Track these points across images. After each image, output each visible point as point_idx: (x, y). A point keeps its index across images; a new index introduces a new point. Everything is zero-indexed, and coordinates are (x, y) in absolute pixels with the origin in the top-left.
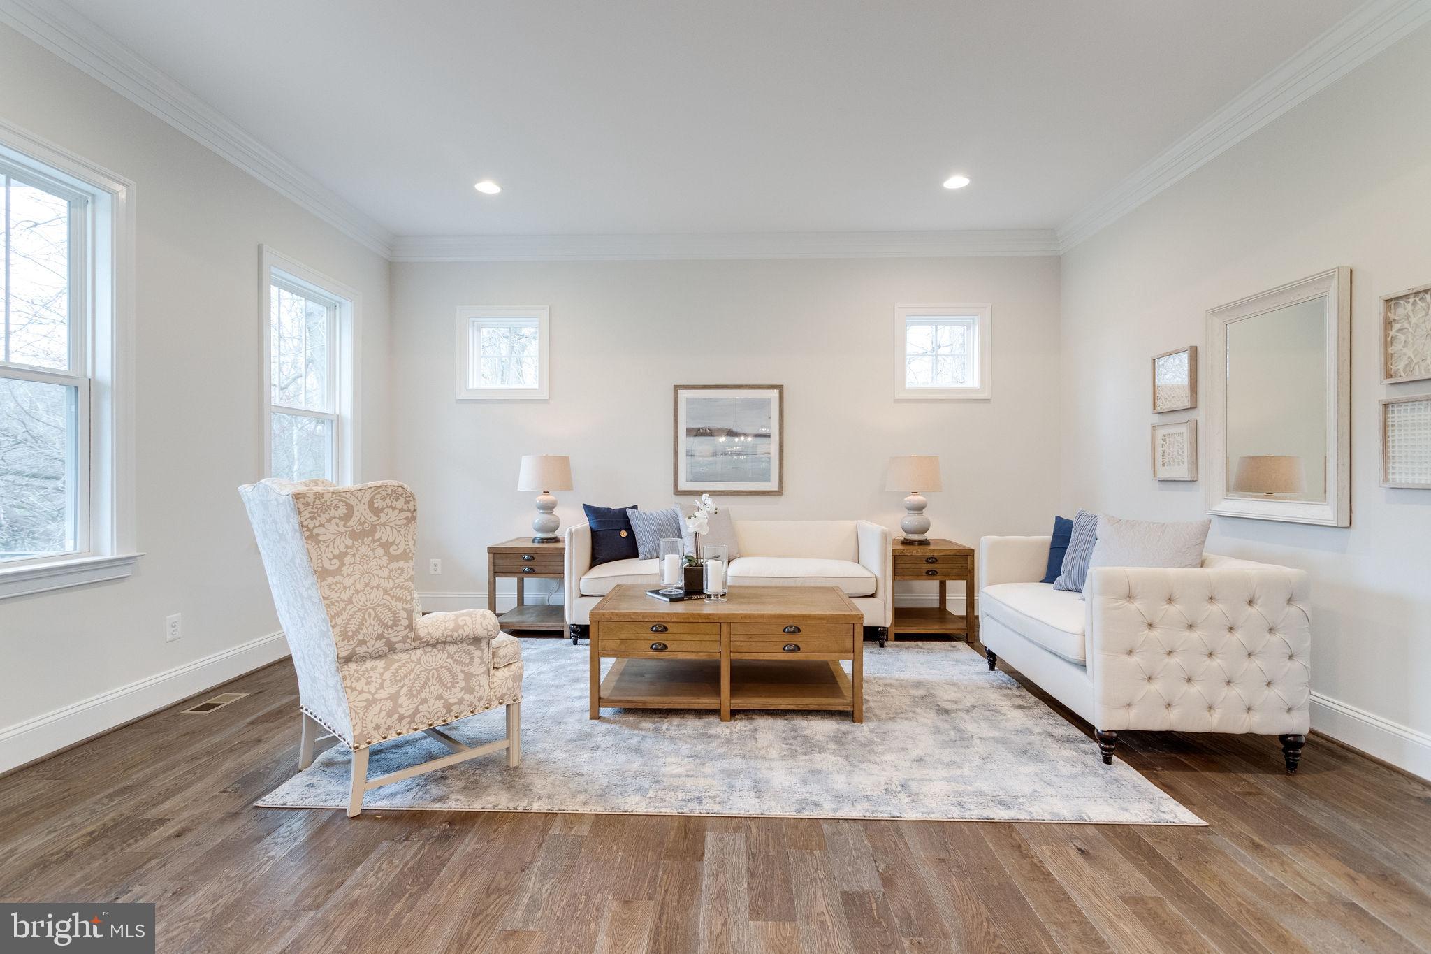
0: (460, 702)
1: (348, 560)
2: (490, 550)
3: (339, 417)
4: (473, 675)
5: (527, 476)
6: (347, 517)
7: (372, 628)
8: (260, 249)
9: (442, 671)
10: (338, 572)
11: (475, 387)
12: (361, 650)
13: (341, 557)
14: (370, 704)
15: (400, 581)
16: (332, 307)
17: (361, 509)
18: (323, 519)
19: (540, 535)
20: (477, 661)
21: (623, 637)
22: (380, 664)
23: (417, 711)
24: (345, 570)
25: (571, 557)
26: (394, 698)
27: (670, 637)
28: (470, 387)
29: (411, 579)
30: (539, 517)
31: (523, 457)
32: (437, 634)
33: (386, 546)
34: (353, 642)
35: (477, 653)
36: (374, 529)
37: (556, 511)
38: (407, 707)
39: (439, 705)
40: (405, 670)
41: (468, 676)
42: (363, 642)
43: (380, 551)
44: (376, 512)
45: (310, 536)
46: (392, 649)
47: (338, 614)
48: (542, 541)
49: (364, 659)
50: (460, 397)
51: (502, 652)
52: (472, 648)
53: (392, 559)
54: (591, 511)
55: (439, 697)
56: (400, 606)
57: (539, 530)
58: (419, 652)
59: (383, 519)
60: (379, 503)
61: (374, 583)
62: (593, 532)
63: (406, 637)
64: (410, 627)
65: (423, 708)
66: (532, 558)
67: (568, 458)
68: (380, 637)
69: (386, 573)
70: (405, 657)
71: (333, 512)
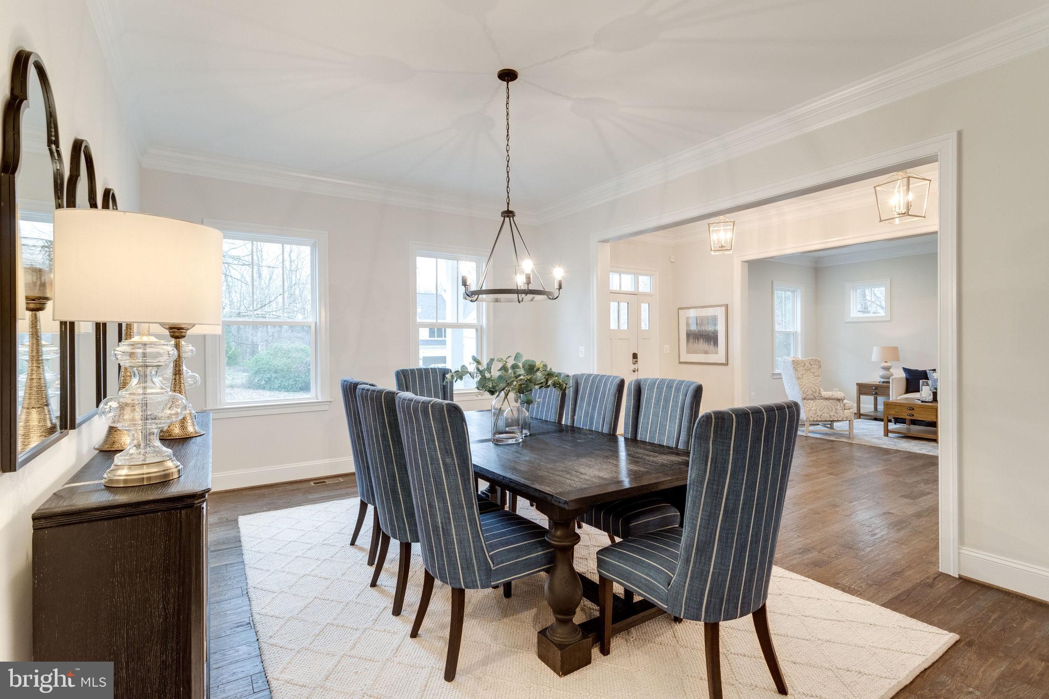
0: (834, 416)
1: (804, 376)
2: (857, 384)
3: (796, 332)
4: (837, 409)
5: (876, 355)
6: (804, 366)
7: (810, 392)
8: (772, 282)
9: (829, 407)
10: (802, 378)
11: (854, 316)
12: (808, 397)
13: (803, 375)
14: (810, 410)
15: (817, 382)
16: (793, 292)
17: (807, 364)
18: (799, 366)
19: (883, 380)
20: (839, 406)
21: (896, 410)
22: (812, 401)
23: (822, 415)
24: (804, 378)
25: (893, 388)
26: (816, 410)
27: (915, 412)
28: (852, 316)
29: (820, 382)
30: (882, 372)
31: (874, 347)
32: (827, 396)
33: (813, 373)
34: (806, 395)
35: (839, 404)
36: (810, 369)
37: (891, 370)
38: (819, 413)
39: (828, 415)
40: (818, 404)
41: (836, 409)
42: (808, 395)
43: (812, 374)
44: (811, 365)
45: (796, 369)
46: (815, 398)
47: (802, 388)
48: (884, 382)
49: (808, 400)
50: (846, 321)
51: (847, 405)
52: (837, 402)
53: (815, 376)
54: (906, 370)
55: (828, 413)
56: (817, 388)
57: (882, 378)
58: (822, 400)
59: (813, 367)
60: (812, 363)
61: (811, 381)
62: (907, 379)
63: (819, 396)
64: (820, 393)
65: (823, 415)
66: (876, 388)
67: (897, 348)
68: (812, 395)
69: (813, 379)
70: (819, 401)
71: (801, 365)
